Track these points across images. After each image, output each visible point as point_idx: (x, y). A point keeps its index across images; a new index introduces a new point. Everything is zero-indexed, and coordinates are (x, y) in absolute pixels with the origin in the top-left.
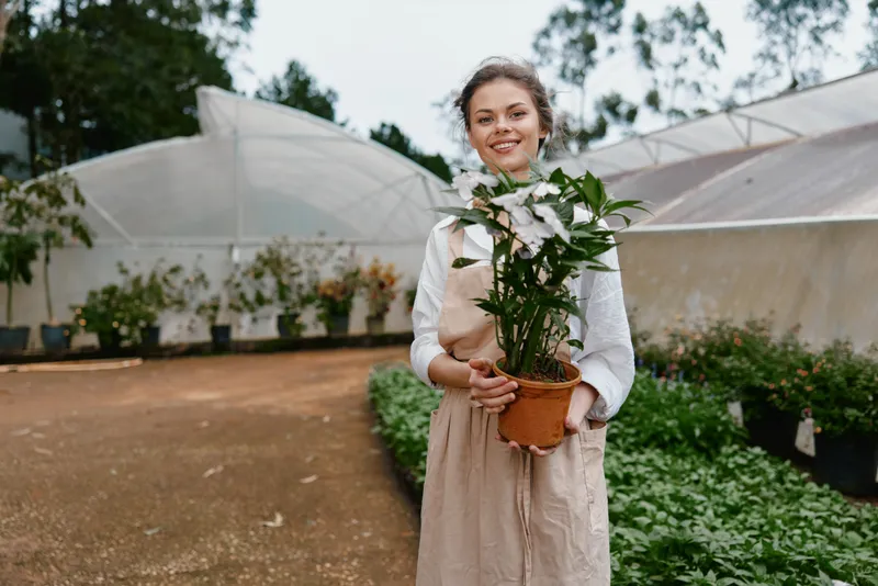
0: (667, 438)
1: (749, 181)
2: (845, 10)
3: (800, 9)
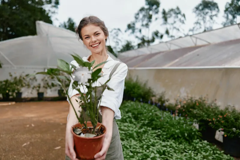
0: (176, 136)
1: (198, 55)
2: (218, 11)
3: (207, 10)
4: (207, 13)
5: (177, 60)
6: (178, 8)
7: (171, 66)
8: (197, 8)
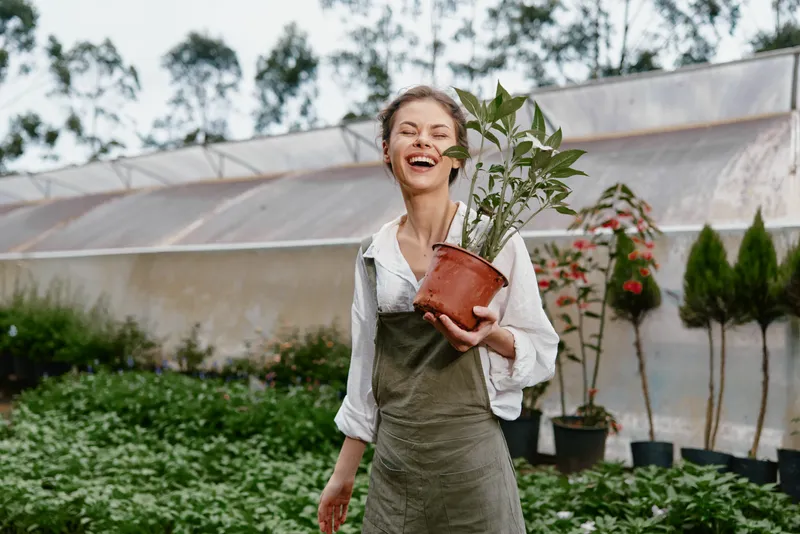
1: (263, 208)
2: (239, 74)
3: (206, 67)
4: (207, 75)
5: (198, 223)
6: (109, 45)
7: (185, 241)
8: (176, 56)
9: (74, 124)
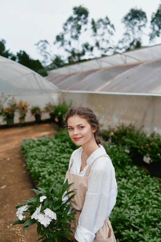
1: (128, 78)
2: (146, 21)
3: (135, 20)
4: (135, 23)
5: (108, 83)
6: (107, 18)
8: (126, 18)
9: (97, 44)
